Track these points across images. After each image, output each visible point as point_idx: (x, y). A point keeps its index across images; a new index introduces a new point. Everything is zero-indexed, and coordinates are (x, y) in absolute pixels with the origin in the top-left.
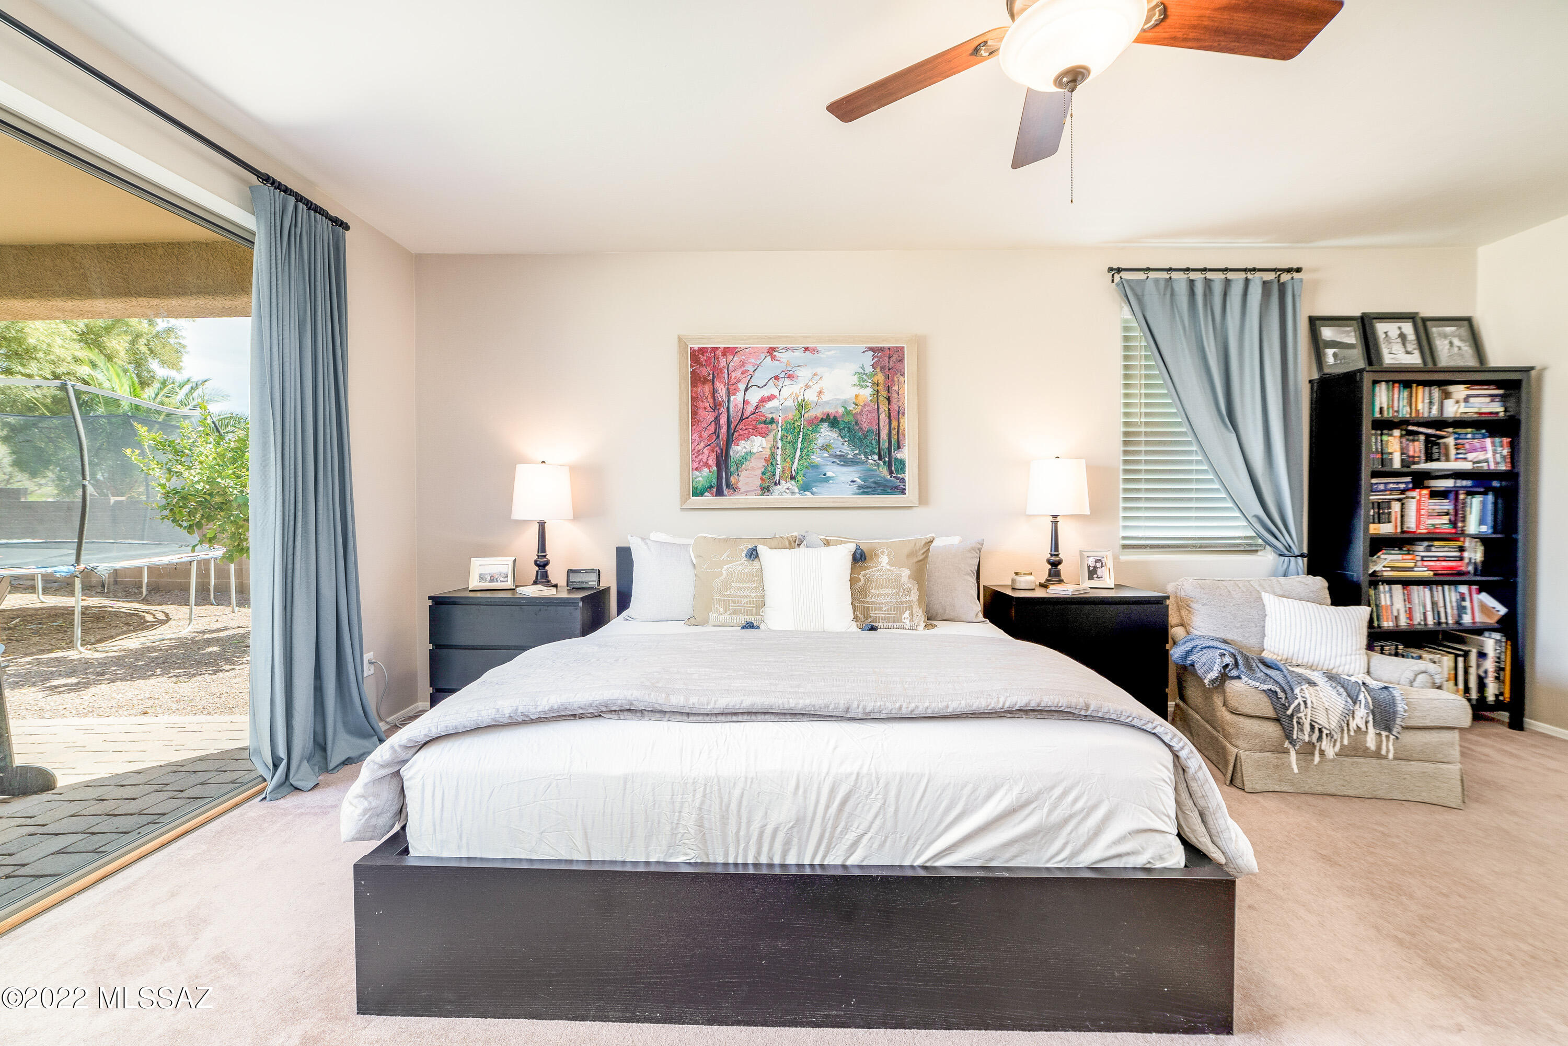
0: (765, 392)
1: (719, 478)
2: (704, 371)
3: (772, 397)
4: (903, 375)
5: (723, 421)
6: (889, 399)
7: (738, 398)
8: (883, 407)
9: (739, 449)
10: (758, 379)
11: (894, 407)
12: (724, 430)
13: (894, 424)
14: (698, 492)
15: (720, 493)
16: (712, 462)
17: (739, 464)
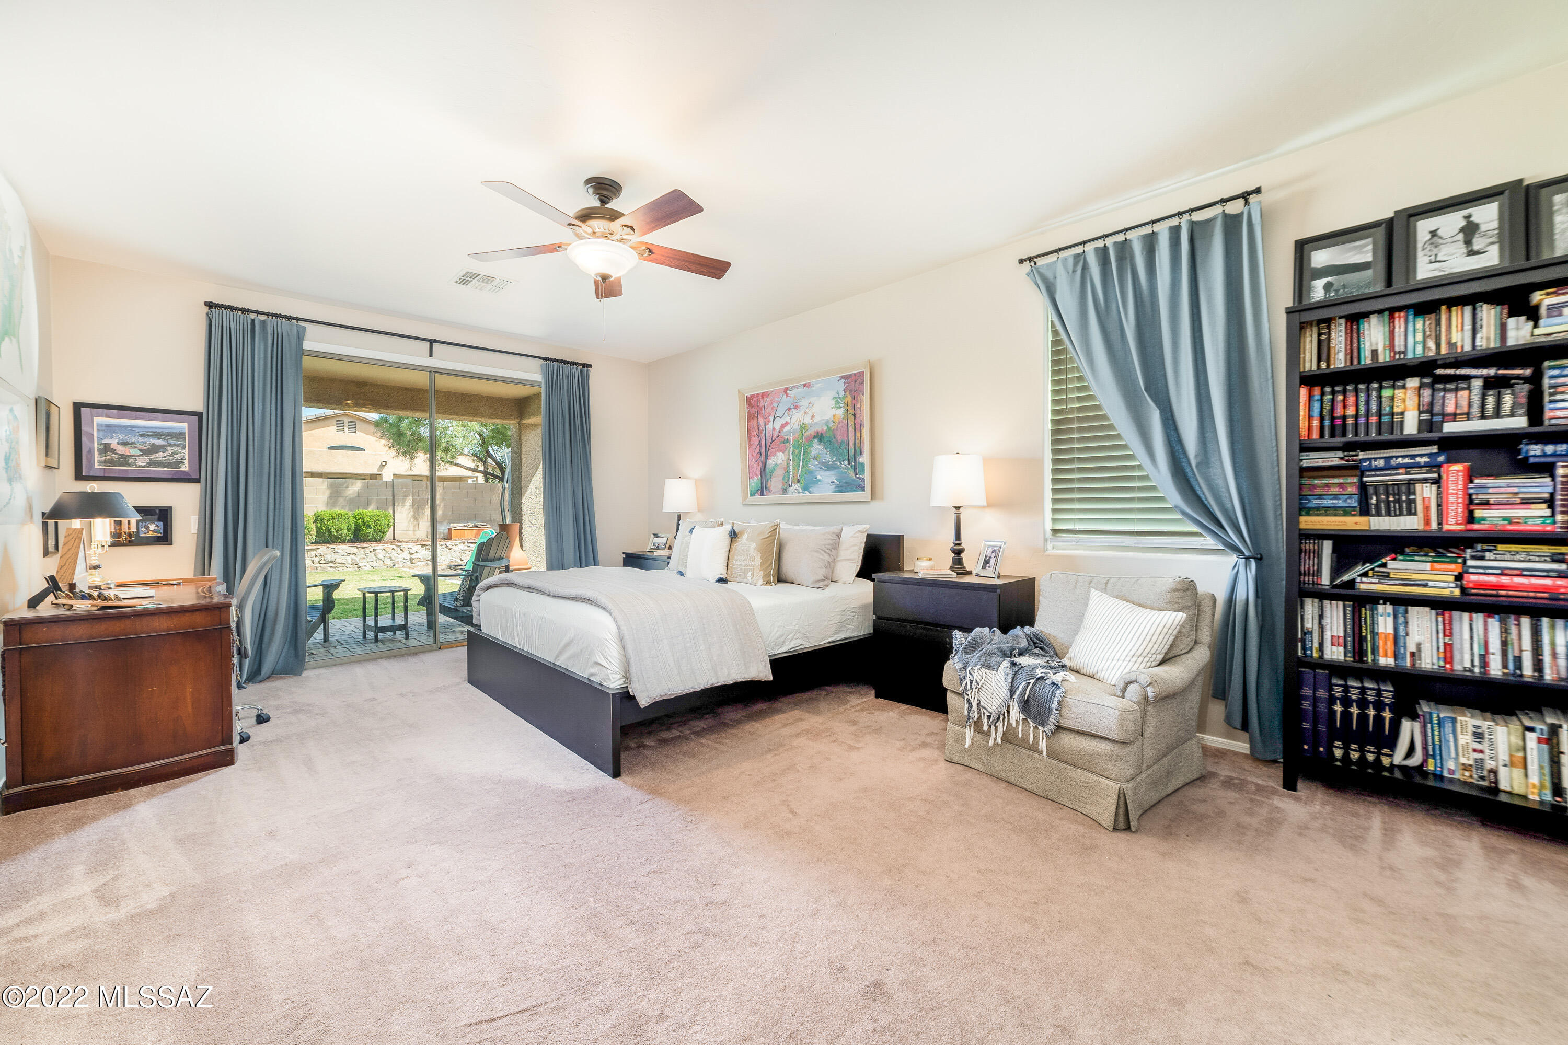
0: (783, 421)
1: (762, 483)
2: (753, 411)
3: (787, 423)
4: (863, 394)
5: (763, 443)
6: (854, 415)
7: (769, 427)
8: (851, 423)
9: (771, 462)
10: (779, 413)
11: (858, 421)
12: (763, 450)
13: (858, 434)
14: (752, 494)
15: (762, 494)
16: (758, 473)
17: (771, 473)
